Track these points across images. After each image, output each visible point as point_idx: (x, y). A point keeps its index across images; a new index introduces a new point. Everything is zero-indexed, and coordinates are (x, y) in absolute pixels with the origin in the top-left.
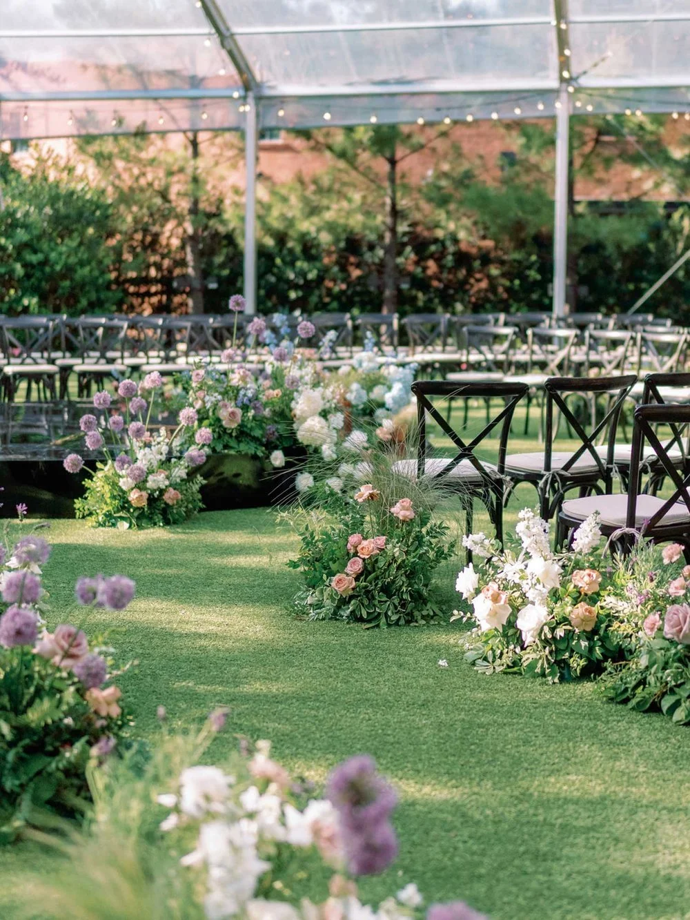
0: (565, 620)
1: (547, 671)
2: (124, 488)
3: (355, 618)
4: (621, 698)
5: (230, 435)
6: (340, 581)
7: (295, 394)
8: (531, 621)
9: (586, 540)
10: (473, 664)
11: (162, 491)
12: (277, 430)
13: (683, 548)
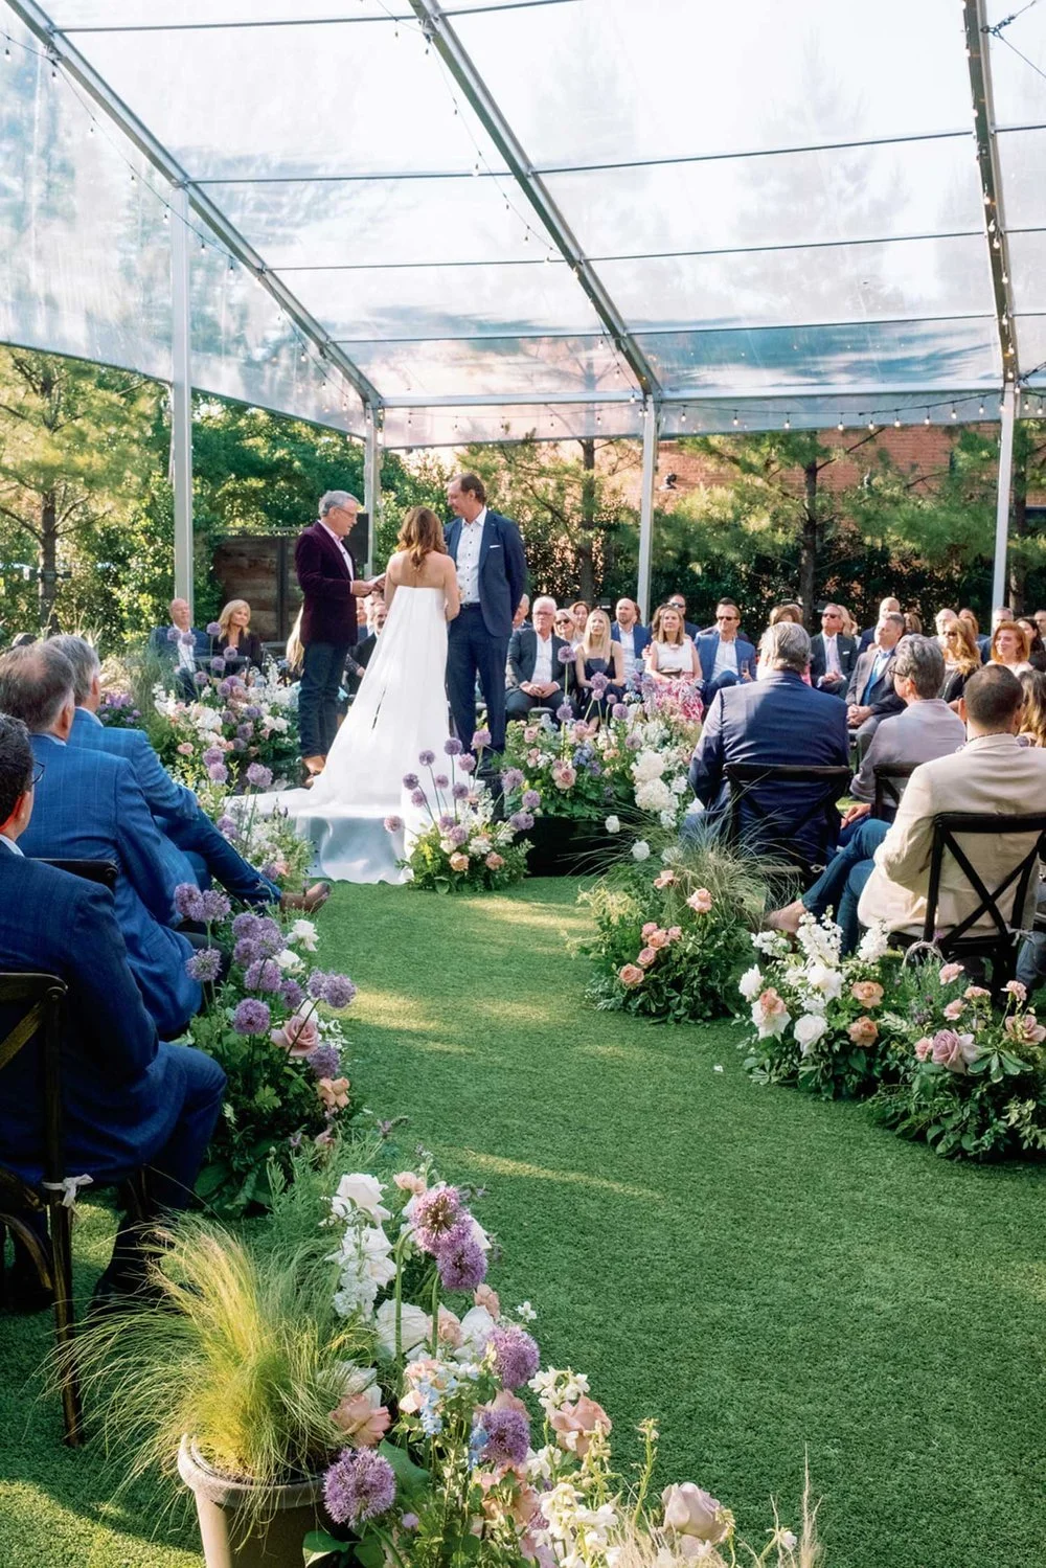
0: (842, 1034)
1: (823, 1088)
2: (446, 850)
3: (644, 1011)
4: (887, 1123)
5: (564, 796)
6: (627, 973)
7: (638, 754)
8: (810, 1030)
9: (872, 949)
10: (750, 1071)
11: (484, 856)
12: (615, 792)
13: (962, 968)
